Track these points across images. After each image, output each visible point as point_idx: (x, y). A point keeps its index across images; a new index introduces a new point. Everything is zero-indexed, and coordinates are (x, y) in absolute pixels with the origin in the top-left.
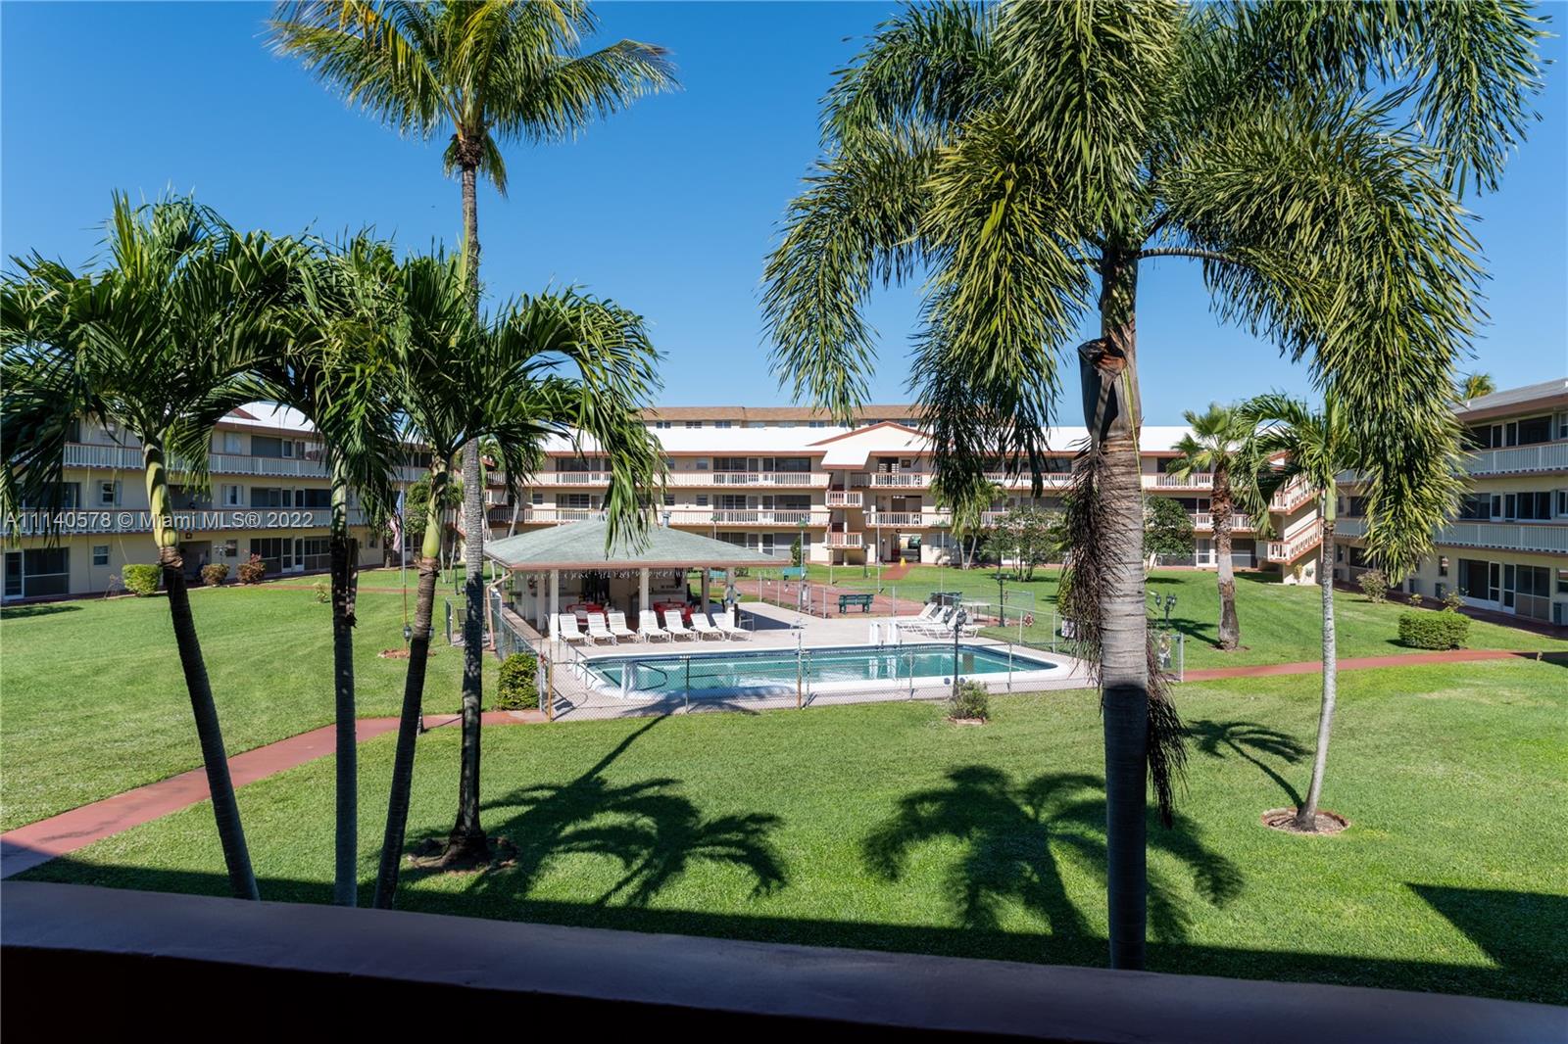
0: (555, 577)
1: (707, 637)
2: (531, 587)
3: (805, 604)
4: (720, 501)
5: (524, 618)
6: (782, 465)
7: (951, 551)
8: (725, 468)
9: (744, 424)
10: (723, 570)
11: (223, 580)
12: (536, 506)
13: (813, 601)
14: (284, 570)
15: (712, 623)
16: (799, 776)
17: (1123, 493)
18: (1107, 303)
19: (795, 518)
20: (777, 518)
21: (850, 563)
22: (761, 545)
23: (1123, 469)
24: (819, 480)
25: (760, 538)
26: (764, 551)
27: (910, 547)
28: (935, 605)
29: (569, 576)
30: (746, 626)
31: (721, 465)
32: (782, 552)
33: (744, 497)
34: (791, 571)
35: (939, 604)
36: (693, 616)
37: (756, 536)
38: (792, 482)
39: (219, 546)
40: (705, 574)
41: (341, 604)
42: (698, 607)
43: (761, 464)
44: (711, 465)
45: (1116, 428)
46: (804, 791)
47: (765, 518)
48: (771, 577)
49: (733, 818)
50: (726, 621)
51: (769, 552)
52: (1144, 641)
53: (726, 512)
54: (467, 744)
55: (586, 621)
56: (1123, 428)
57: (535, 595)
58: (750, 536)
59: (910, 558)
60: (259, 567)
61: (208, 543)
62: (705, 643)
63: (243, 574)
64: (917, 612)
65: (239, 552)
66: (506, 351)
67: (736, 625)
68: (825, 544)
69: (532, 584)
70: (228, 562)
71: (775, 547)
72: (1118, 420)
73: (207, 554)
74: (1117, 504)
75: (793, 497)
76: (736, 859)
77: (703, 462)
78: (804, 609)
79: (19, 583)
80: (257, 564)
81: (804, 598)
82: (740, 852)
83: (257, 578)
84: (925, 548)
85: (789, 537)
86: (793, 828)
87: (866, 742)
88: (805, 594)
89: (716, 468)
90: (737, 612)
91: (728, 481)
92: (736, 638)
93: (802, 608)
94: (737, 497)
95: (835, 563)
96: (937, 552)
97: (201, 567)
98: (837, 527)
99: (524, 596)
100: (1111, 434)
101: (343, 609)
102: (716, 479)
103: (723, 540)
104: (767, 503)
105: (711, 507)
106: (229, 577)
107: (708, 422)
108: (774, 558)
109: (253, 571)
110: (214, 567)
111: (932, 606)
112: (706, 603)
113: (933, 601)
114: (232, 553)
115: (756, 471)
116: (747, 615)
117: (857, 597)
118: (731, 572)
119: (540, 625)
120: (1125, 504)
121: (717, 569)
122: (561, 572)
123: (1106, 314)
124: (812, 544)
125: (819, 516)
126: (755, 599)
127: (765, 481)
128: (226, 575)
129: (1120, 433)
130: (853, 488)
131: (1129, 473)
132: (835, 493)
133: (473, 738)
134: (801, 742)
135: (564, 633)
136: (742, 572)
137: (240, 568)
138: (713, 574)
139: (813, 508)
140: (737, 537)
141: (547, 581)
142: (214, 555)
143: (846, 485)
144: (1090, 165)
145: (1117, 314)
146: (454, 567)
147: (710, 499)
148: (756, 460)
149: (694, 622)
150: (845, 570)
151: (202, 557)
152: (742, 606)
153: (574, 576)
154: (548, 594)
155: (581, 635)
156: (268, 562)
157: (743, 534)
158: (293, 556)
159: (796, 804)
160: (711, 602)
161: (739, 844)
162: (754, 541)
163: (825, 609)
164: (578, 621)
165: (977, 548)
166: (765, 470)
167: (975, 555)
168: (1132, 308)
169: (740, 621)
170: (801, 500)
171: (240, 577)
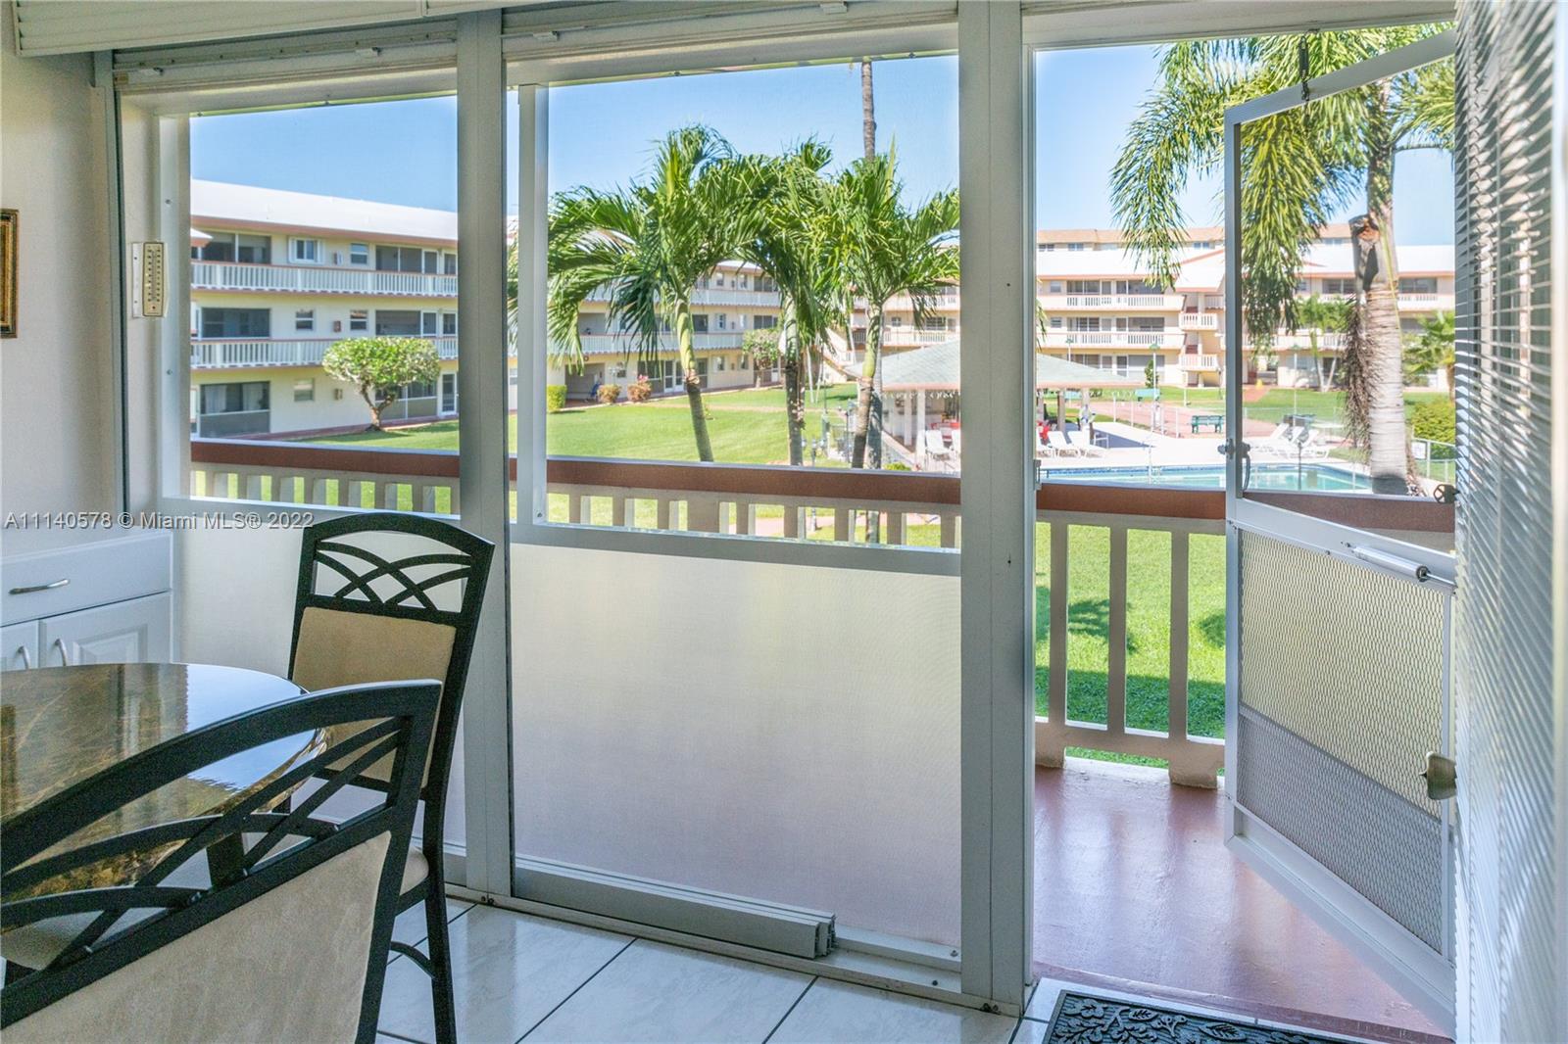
0: (921, 396)
1: (1063, 454)
2: (898, 405)
3: (1158, 424)
4: (1074, 324)
5: (891, 435)
6: (1135, 287)
7: (1310, 373)
8: (1079, 291)
9: (1097, 246)
10: (1078, 390)
11: (615, 398)
12: (894, 329)
13: (1166, 422)
14: (666, 390)
15: (1069, 441)
16: (1148, 572)
17: (1384, 330)
18: (1371, 187)
19: (1148, 339)
20: (1131, 340)
21: (1206, 384)
22: (1114, 366)
23: (1384, 313)
24: (1172, 302)
25: (1114, 360)
26: (1119, 373)
27: (1269, 370)
28: (1287, 425)
29: (935, 396)
30: (1100, 444)
31: (1074, 287)
32: (1136, 374)
33: (1097, 319)
34: (1145, 393)
35: (1291, 425)
36: (1049, 434)
37: (1110, 358)
38: (1145, 304)
39: (611, 369)
40: (1061, 394)
41: (794, 411)
42: (1054, 426)
43: (1114, 287)
44: (1064, 287)
45: (1378, 282)
46: (1154, 584)
47: (1119, 340)
48: (1124, 397)
49: (1089, 602)
50: (1081, 438)
51: (1123, 374)
52: (1404, 443)
53: (1079, 334)
54: (870, 531)
55: (949, 437)
56: (1383, 282)
57: (902, 413)
58: (1104, 357)
59: (1267, 380)
60: (647, 387)
61: (602, 365)
62: (1062, 459)
63: (633, 393)
64: (1267, 434)
65: (628, 373)
66: (924, 230)
67: (1091, 443)
68: (1179, 366)
69: (899, 403)
70: (620, 382)
71: (1129, 368)
72: (1378, 276)
73: (601, 375)
74: (1378, 339)
75: (1146, 319)
76: (1091, 632)
77: (1056, 285)
78: (1157, 429)
79: (452, 401)
80: (644, 384)
81: (1157, 418)
82: (1096, 628)
83: (644, 397)
84: (1282, 371)
85: (1143, 359)
86: (1143, 612)
87: (1211, 546)
88: (1158, 414)
89: (1070, 291)
90: (1092, 432)
91: (1082, 304)
92: (1091, 455)
93: (1156, 428)
94: (1091, 319)
95: (1190, 385)
96: (1294, 373)
97: (596, 387)
98: (1191, 349)
99: (890, 415)
100: (1373, 286)
101: (795, 416)
102: (1070, 302)
103: (1077, 361)
104: (1121, 324)
105: (1064, 329)
106: (620, 396)
107: (1061, 245)
108: (1127, 380)
109: (641, 391)
110: (606, 388)
111: (1284, 427)
112: (1062, 422)
113: (1285, 421)
114: (622, 374)
115: (1110, 293)
116: (1101, 434)
117: (1209, 418)
118: (1086, 393)
119: (908, 441)
120: (1385, 338)
121: (1073, 390)
122: (928, 392)
123: (1371, 197)
124: (1166, 366)
125: (1171, 338)
126: (1110, 420)
127: (1119, 303)
128: (618, 394)
129: (1381, 285)
130: (1207, 310)
131: (1388, 315)
132: (1189, 315)
133: (875, 526)
134: (1151, 545)
135: (931, 447)
136: (1096, 393)
137: (630, 388)
138: (1069, 395)
139: (1167, 329)
140: (1092, 359)
141: (914, 401)
142: (607, 376)
143: (1199, 309)
144: (1331, 115)
145: (1378, 197)
146: (822, 387)
147: (1064, 321)
148: (1109, 283)
149: (1051, 439)
150: (1200, 392)
151: (596, 378)
152: (1097, 426)
153: (939, 395)
154: (914, 413)
155: (945, 451)
156: (653, 382)
157: (1097, 356)
158: (674, 377)
159: (1145, 594)
160: (1067, 421)
161: (1095, 622)
162: (1108, 361)
163: (1177, 429)
164: (944, 437)
165: (1336, 371)
166: (1118, 292)
167: (1335, 377)
168: (1390, 190)
169: (1095, 439)
170: (1154, 323)
171: (630, 397)
